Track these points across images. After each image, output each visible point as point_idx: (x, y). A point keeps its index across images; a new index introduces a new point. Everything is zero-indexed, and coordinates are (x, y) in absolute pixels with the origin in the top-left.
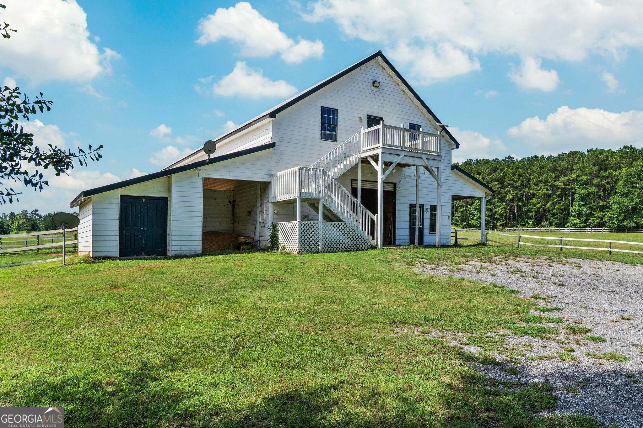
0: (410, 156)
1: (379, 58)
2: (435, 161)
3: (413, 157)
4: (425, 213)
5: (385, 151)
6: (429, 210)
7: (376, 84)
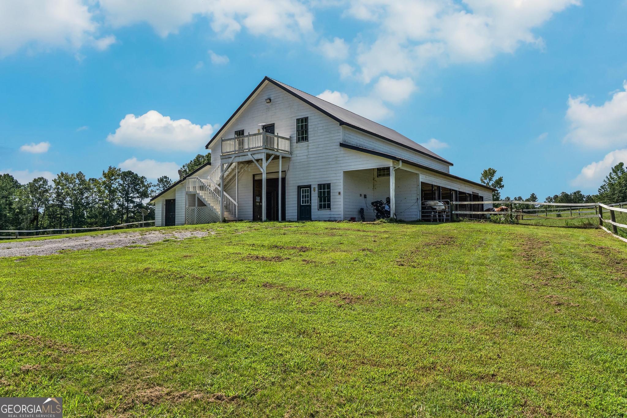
0: (239, 156)
1: (267, 81)
2: (259, 154)
3: (242, 156)
4: (312, 192)
5: (222, 157)
6: (317, 189)
7: (269, 101)
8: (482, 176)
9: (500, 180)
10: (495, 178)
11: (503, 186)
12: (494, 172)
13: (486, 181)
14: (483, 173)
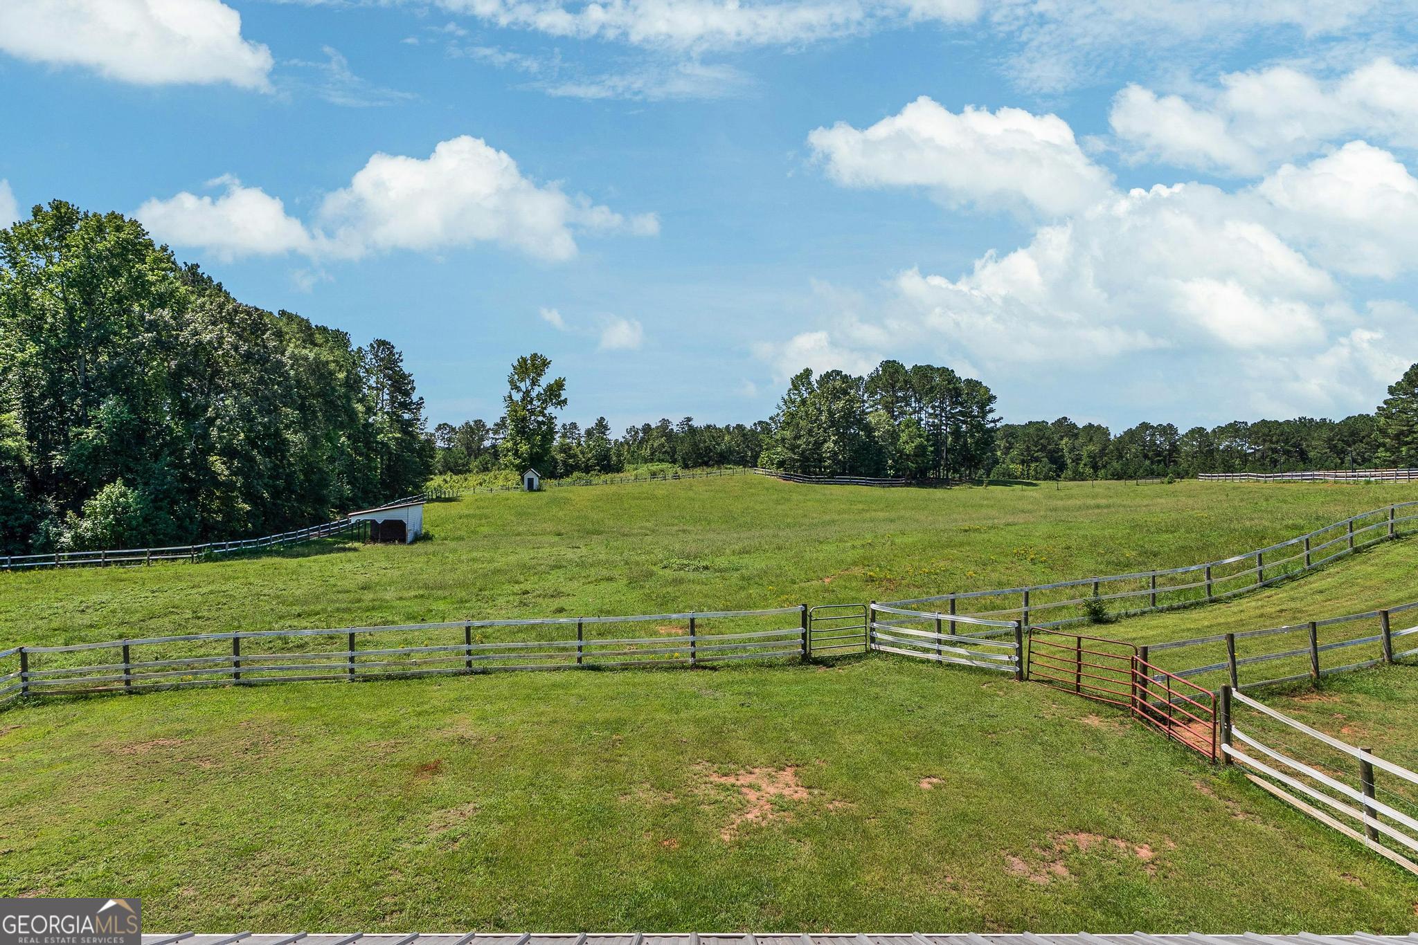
8: (513, 371)
9: (559, 385)
10: (546, 380)
11: (565, 402)
12: (545, 363)
13: (522, 386)
14: (516, 363)
